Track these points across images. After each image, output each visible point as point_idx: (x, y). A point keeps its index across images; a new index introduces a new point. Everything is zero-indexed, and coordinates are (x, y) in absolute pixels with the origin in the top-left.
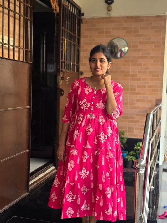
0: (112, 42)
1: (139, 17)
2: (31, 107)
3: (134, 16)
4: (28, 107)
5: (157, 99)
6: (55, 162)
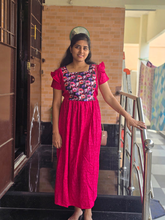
0: (73, 31)
2: (15, 94)
3: (95, 6)
4: (12, 94)
5: (117, 86)
6: (26, 150)
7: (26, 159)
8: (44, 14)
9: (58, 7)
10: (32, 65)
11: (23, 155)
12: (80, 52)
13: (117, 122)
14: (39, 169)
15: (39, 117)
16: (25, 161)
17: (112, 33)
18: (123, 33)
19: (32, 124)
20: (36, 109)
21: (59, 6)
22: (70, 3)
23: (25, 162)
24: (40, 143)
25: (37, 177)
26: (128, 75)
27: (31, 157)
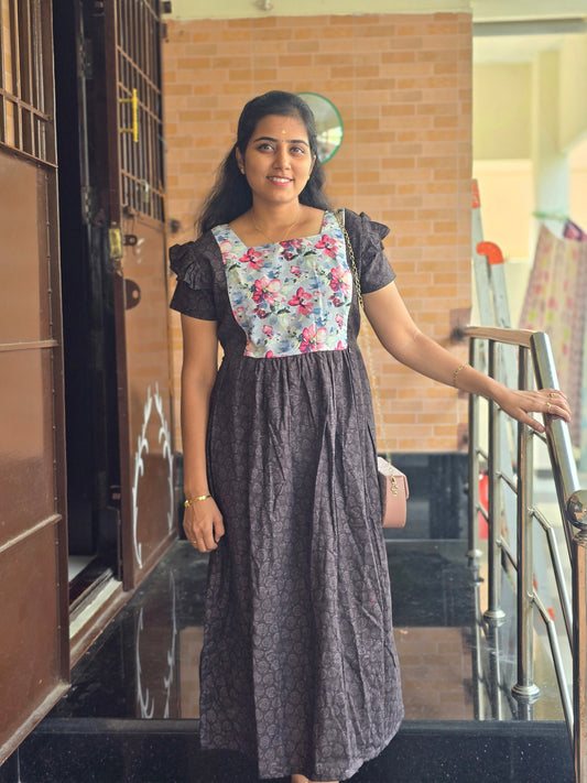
1: (375, 18)
2: (60, 342)
3: (357, 14)
4: (50, 343)
6: (120, 562)
7: (123, 595)
8: (169, 52)
9: (218, 23)
10: (130, 241)
11: (108, 580)
12: (277, 166)
13: (460, 445)
14: (175, 631)
15: (167, 437)
16: (116, 601)
17: (428, 109)
18: (468, 108)
19: (139, 463)
20: (153, 405)
21: (223, 21)
22: (262, 7)
23: (119, 605)
24: (174, 536)
25: (171, 661)
26: (494, 267)
27: (141, 588)
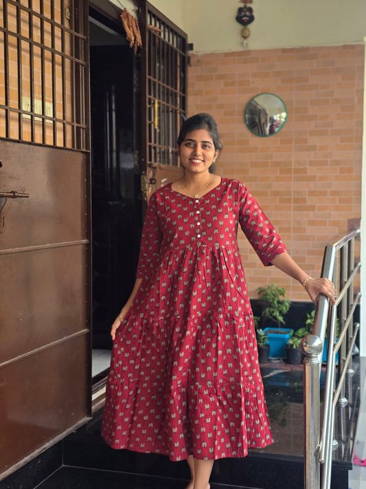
0: (252, 102)
1: (308, 49)
2: (90, 241)
4: (85, 241)
5: (350, 218)
8: (192, 72)
9: (218, 55)
10: (152, 181)
17: (337, 101)
18: (361, 100)
21: (221, 54)
